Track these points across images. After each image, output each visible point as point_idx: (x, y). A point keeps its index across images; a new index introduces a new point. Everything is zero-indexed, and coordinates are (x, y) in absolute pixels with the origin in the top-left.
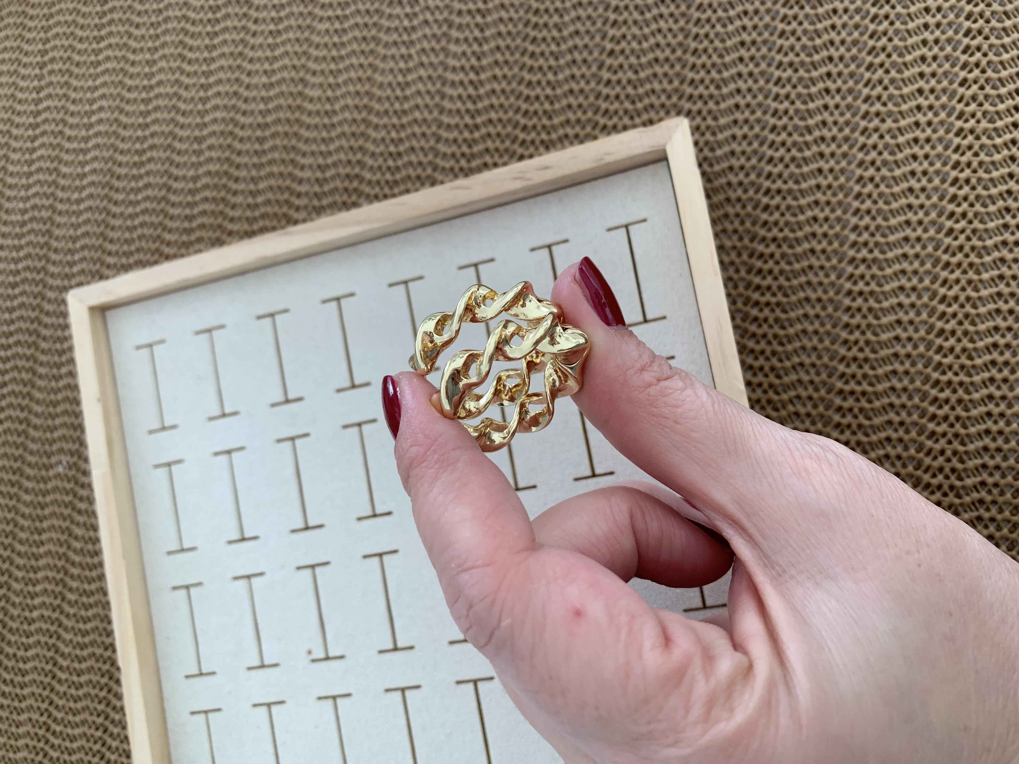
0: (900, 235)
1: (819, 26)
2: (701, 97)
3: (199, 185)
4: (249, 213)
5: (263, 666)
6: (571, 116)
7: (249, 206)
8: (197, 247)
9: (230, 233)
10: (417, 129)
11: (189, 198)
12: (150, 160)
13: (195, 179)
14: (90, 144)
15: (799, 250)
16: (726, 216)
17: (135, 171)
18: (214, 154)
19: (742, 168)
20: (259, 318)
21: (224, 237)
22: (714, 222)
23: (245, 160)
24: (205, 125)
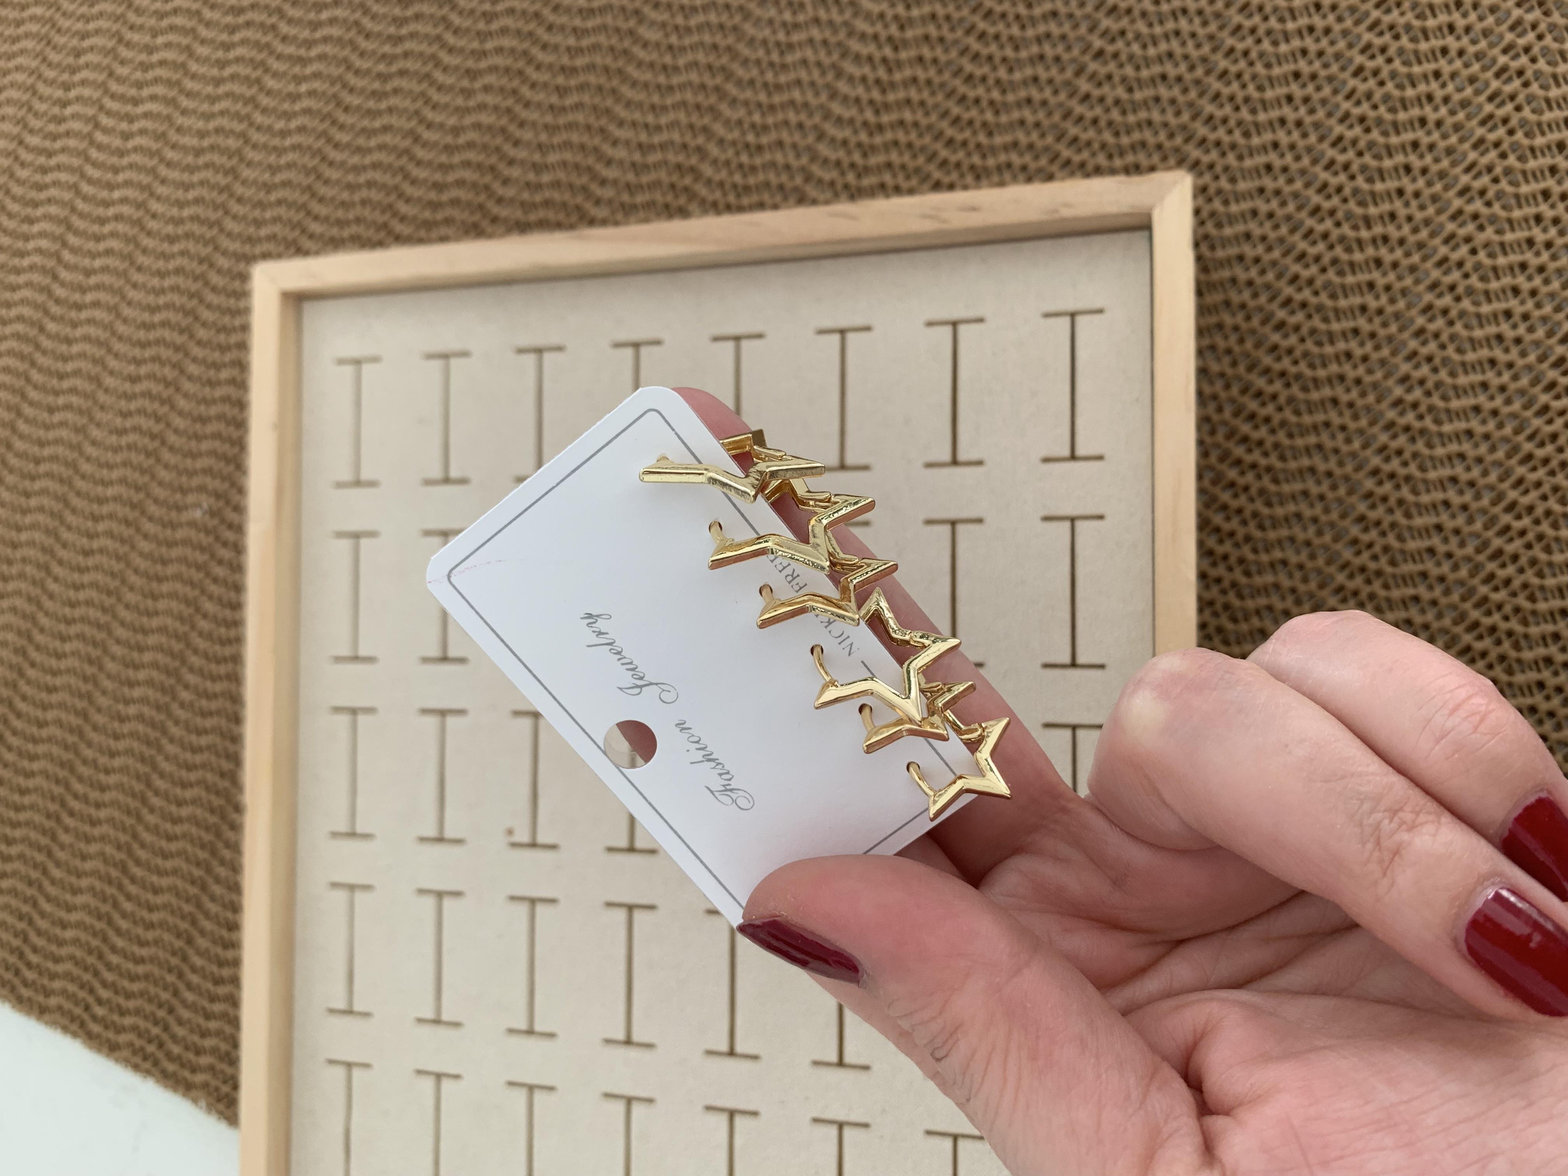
0: (1468, 402)
1: (1417, 69)
2: (1218, 144)
3: (462, 140)
4: (526, 196)
5: (440, 840)
6: (1021, 137)
7: (528, 184)
8: (444, 231)
9: (495, 220)
10: (792, 117)
11: (444, 158)
12: (396, 91)
13: (456, 131)
14: (314, 52)
15: (1315, 396)
16: (1220, 326)
17: (371, 104)
18: (490, 99)
19: (1257, 260)
20: (521, 351)
21: (485, 224)
22: (1201, 332)
23: (533, 115)
24: (484, 54)
